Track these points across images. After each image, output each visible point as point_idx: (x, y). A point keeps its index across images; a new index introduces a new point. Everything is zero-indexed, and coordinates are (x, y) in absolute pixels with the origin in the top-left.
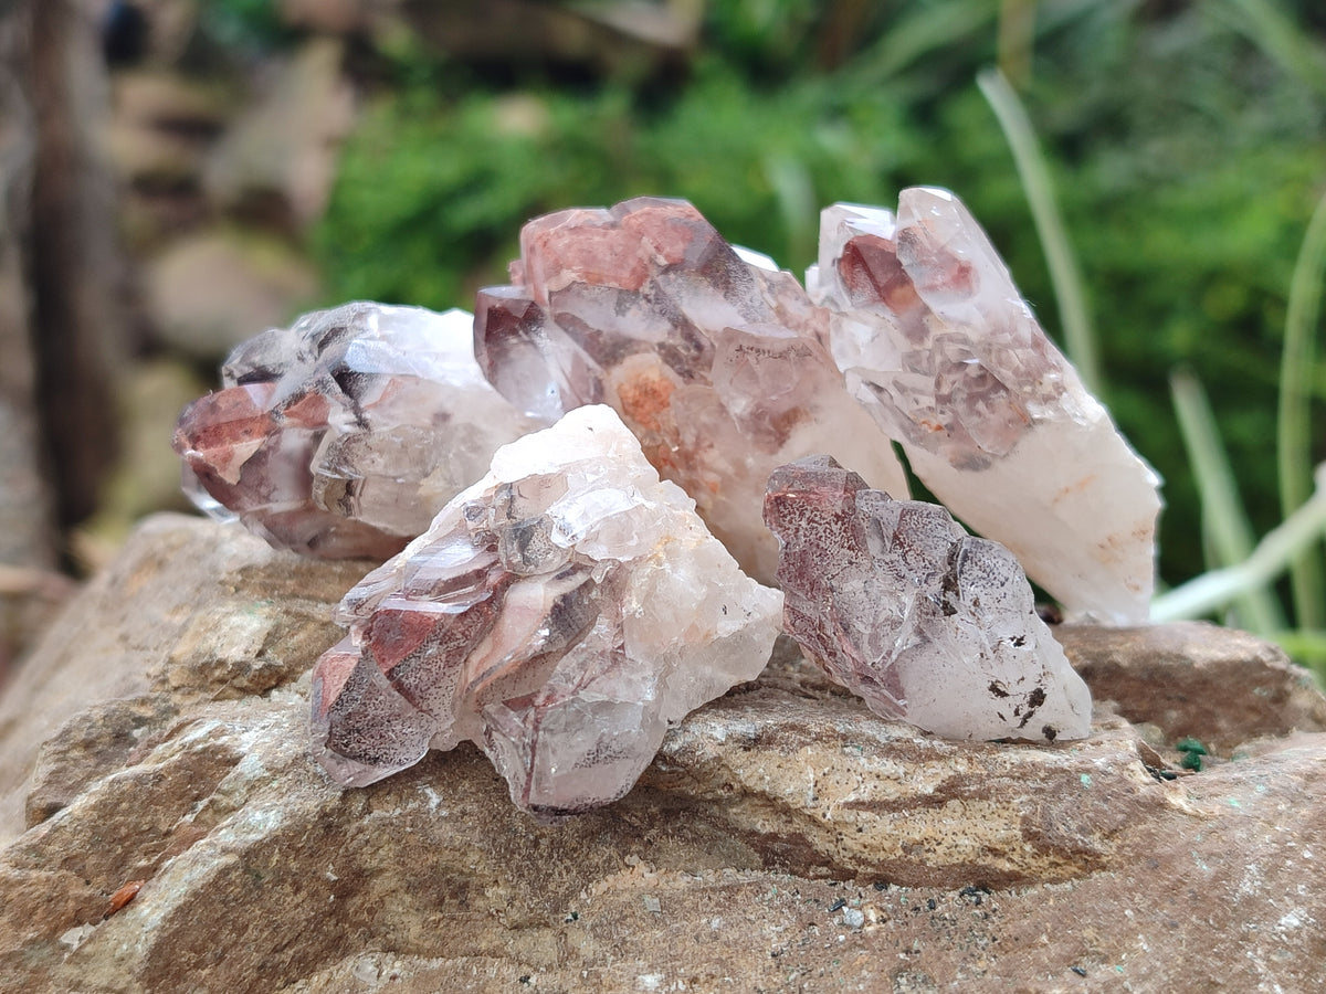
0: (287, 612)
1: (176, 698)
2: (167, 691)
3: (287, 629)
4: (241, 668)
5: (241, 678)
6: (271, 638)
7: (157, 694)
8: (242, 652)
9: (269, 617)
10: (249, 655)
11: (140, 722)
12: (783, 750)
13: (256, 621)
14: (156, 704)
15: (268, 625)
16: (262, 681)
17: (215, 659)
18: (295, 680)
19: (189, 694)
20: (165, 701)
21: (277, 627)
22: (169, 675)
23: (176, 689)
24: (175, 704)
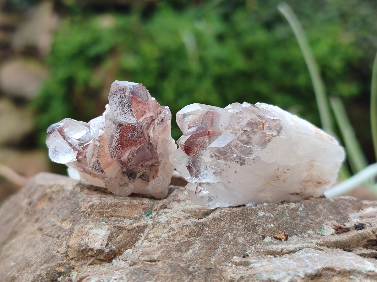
0: (115, 227)
1: (73, 263)
2: (68, 260)
3: (115, 234)
4: (100, 252)
5: (100, 256)
6: (110, 238)
7: (64, 262)
8: (100, 245)
9: (108, 230)
10: (102, 246)
11: (60, 274)
12: (326, 278)
13: (103, 232)
14: (65, 266)
15: (108, 233)
16: (108, 256)
17: (88, 248)
18: (121, 254)
19: (77, 261)
20: (69, 264)
21: (112, 233)
22: (68, 253)
23: (72, 259)
24: (72, 265)
